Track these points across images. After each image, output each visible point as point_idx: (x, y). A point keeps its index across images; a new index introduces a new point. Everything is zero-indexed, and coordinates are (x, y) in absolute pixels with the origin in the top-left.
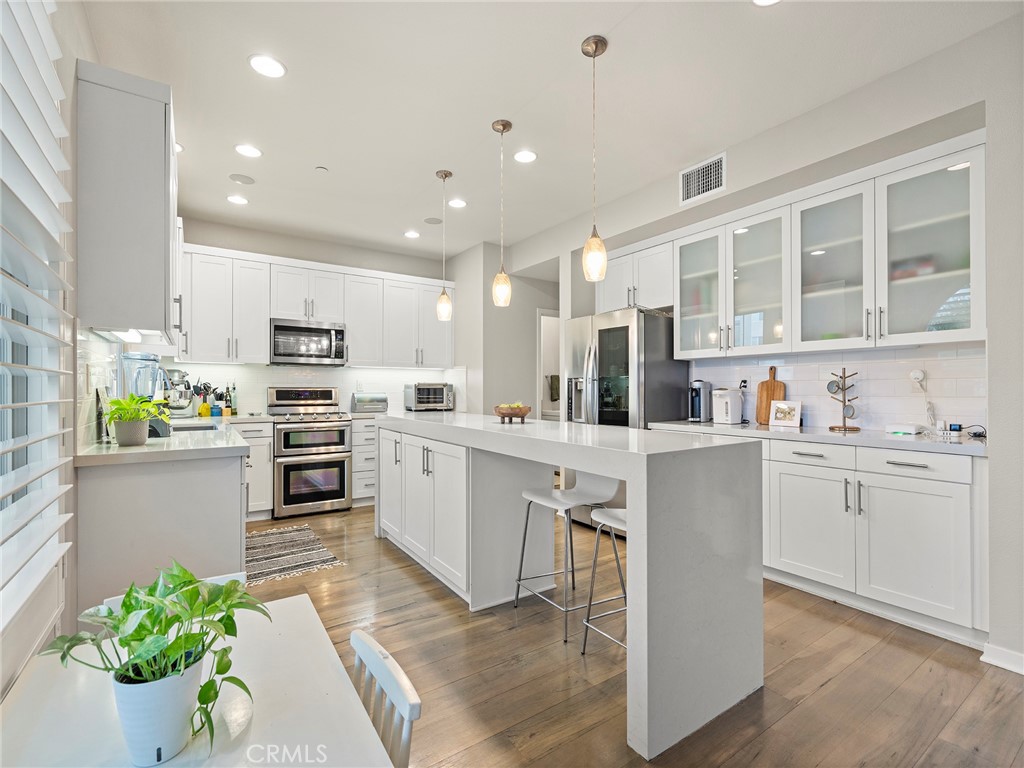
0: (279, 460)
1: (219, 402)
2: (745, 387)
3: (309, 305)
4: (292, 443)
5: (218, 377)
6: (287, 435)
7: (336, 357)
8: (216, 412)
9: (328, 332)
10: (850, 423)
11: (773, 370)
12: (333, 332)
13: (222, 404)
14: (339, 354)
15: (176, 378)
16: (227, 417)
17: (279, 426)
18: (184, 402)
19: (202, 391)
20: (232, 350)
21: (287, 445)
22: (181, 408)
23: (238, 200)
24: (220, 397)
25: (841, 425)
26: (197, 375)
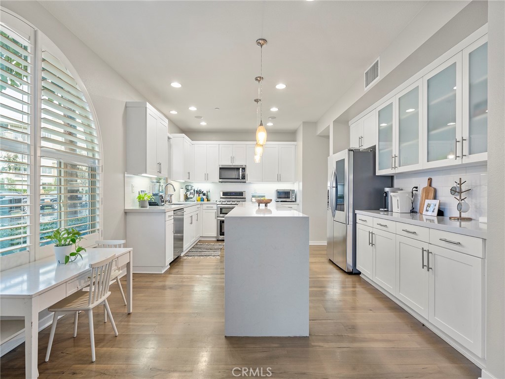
0: (218, 218)
1: (204, 196)
2: (417, 191)
3: (232, 158)
4: (223, 212)
5: (204, 187)
6: (221, 209)
7: (242, 179)
8: (202, 200)
9: (239, 169)
10: (464, 215)
11: (430, 180)
12: (241, 169)
13: (205, 197)
14: (244, 177)
15: (190, 188)
16: (206, 201)
17: (218, 206)
18: (191, 196)
19: (199, 192)
20: (207, 178)
21: (221, 213)
22: (191, 198)
23: (203, 124)
24: (204, 195)
25: (458, 216)
26: (197, 186)
